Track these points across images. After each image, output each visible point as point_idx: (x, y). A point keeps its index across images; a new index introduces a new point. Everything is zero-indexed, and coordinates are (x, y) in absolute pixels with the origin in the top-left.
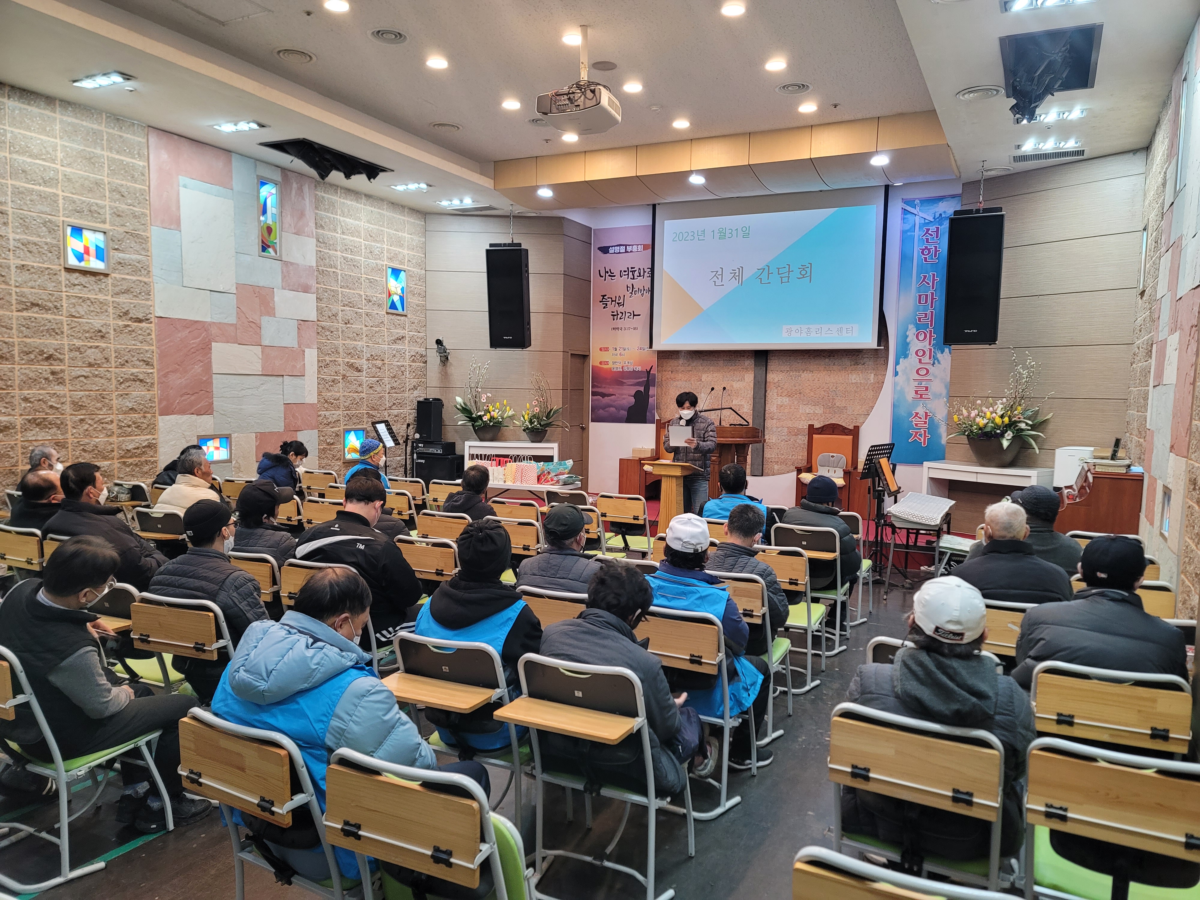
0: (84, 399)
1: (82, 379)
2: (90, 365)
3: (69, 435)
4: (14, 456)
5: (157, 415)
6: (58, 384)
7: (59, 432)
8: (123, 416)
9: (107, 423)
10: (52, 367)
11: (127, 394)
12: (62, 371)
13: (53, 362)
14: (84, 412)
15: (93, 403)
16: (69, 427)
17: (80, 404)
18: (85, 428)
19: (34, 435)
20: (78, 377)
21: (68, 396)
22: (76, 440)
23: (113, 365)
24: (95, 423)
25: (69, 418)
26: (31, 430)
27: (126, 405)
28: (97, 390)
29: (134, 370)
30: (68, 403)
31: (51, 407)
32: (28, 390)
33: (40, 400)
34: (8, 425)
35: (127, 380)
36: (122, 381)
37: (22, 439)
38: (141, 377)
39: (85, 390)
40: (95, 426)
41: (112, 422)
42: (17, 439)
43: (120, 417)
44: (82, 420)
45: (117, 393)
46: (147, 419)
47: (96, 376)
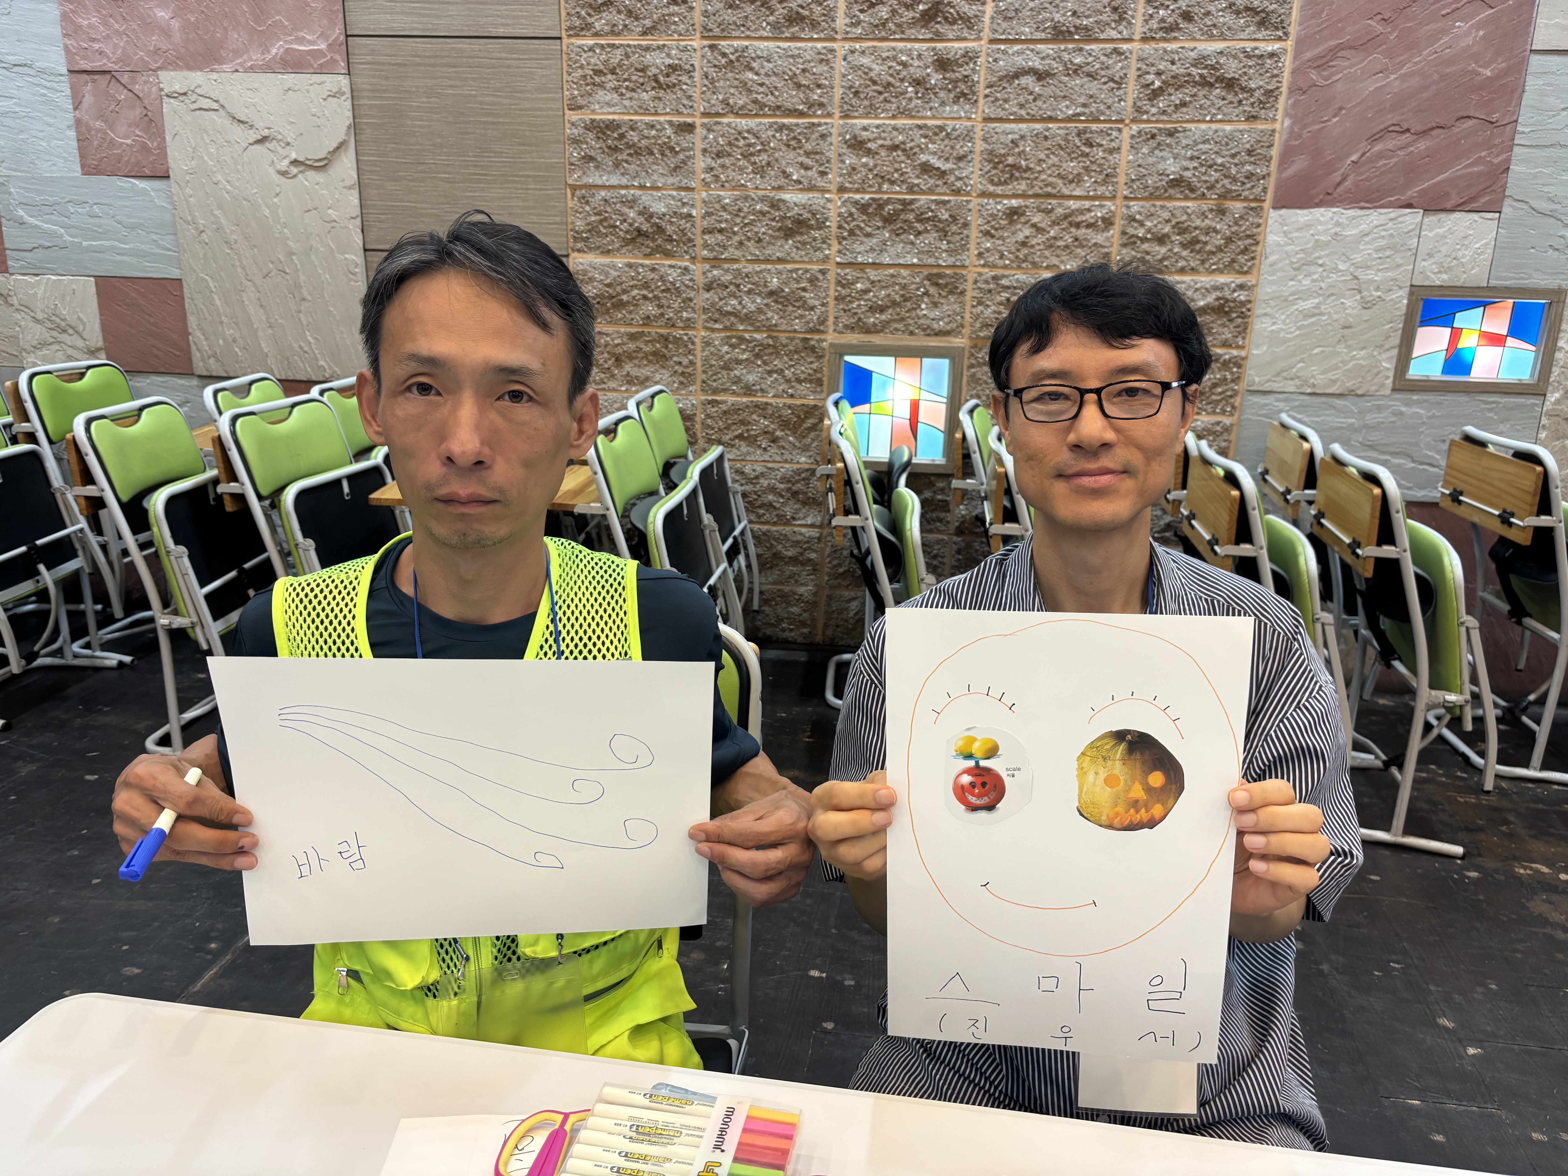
0: (1028, 147)
1: (1028, 81)
2: (1059, 34)
3: (970, 257)
4: (817, 303)
5: (1267, 205)
6: (956, 101)
7: (944, 245)
8: (1147, 204)
9: (1089, 226)
10: (939, 45)
11: (1171, 134)
12: (970, 57)
13: (943, 29)
14: (1022, 186)
15: (1054, 159)
16: (974, 233)
17: (1010, 160)
18: (1020, 237)
19: (872, 250)
20: (1016, 76)
21: (979, 134)
22: (989, 273)
23: (1139, 29)
24: (1054, 223)
25: (974, 203)
26: (869, 235)
27: (1161, 167)
28: (1069, 119)
29: (1212, 47)
30: (977, 157)
31: (926, 168)
32: (867, 116)
33: (895, 148)
34: (806, 215)
35: (1176, 83)
36: (1157, 84)
37: (838, 259)
38: (1231, 68)
39: (1034, 120)
40: (1052, 233)
41: (1108, 222)
42: (827, 257)
43: (1135, 206)
44: (1013, 214)
45: (1135, 128)
46: (1228, 219)
47: (1077, 71)
